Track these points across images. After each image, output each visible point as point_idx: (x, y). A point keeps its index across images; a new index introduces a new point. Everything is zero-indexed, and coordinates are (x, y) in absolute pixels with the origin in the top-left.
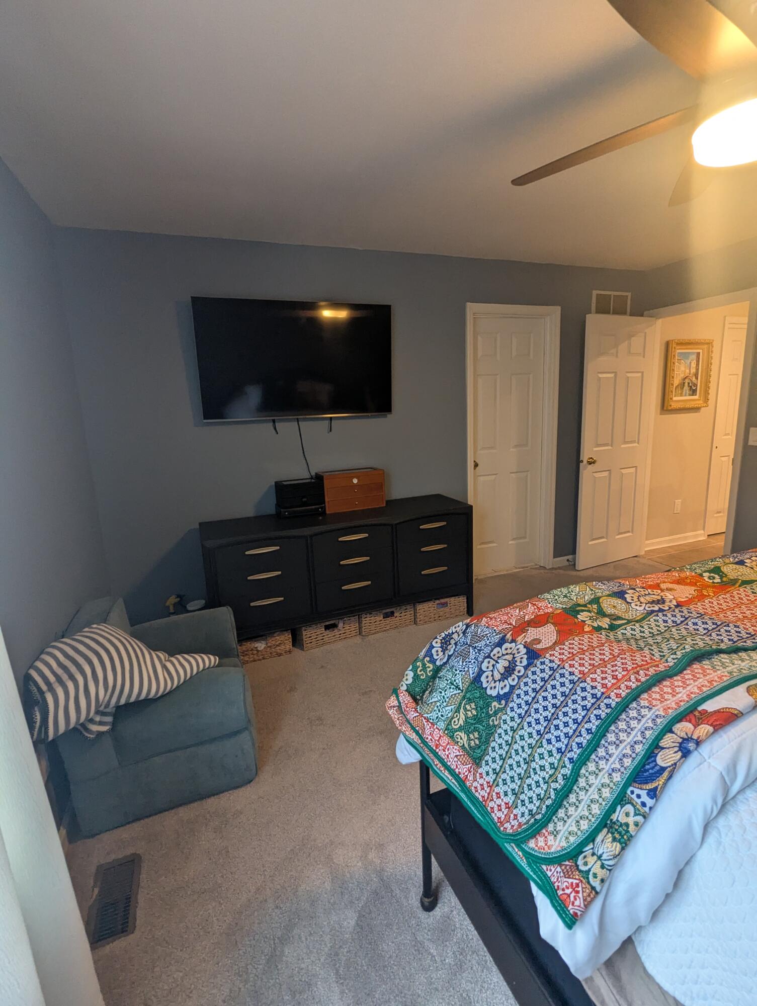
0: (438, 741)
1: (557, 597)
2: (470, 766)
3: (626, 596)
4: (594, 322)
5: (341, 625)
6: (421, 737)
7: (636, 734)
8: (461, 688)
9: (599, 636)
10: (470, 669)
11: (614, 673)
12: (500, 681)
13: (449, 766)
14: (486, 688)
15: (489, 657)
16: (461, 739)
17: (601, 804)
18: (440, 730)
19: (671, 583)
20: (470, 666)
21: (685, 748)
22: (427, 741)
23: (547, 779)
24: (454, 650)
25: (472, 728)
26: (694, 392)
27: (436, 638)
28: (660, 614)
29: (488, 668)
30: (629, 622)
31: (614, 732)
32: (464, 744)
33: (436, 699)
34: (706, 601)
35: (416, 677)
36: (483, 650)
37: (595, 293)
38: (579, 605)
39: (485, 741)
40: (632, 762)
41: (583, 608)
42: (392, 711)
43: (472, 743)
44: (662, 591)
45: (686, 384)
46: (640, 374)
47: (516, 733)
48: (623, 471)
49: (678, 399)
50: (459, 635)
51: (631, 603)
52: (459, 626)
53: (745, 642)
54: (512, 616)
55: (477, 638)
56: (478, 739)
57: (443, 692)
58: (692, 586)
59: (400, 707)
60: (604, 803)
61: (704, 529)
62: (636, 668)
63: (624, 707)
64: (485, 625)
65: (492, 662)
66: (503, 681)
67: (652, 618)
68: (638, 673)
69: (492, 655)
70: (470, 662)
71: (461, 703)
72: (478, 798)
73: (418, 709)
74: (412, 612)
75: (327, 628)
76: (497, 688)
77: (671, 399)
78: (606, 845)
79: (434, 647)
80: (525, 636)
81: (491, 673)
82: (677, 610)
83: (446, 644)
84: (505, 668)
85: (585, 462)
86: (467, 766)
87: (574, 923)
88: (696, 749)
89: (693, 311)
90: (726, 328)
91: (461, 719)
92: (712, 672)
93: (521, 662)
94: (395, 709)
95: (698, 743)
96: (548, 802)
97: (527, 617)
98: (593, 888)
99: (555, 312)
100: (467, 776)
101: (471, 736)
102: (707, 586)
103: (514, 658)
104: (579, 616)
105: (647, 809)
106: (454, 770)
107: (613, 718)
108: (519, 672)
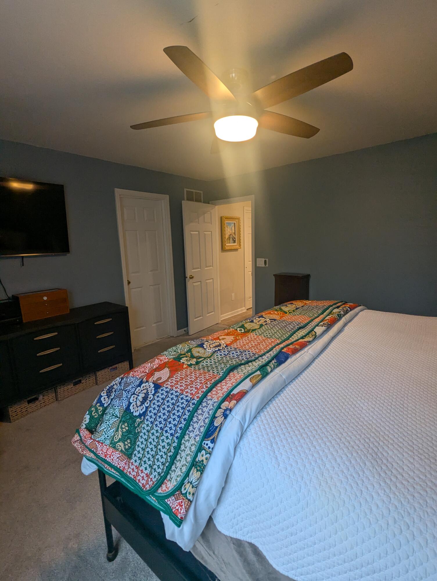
0: (106, 452)
1: (170, 353)
2: (126, 460)
3: (204, 345)
4: (186, 205)
5: (41, 397)
6: (95, 454)
7: (206, 414)
8: (119, 417)
9: (191, 369)
10: (124, 404)
11: (196, 386)
12: (140, 406)
13: (114, 465)
14: (133, 412)
15: (134, 394)
16: (120, 446)
17: (191, 455)
18: (107, 446)
19: (224, 335)
20: (124, 402)
21: (225, 414)
22: (100, 455)
23: (166, 452)
24: (114, 395)
25: (126, 438)
26: (234, 242)
27: (103, 390)
28: (219, 352)
29: (133, 400)
30: (205, 358)
31: (196, 416)
32: (122, 449)
33: (104, 428)
34: (238, 342)
35: (92, 418)
36: (131, 391)
37: (185, 190)
38: (181, 355)
39: (134, 443)
40: (204, 428)
41: (183, 356)
42: (76, 444)
43: (127, 447)
44: (220, 340)
45: (231, 238)
46: (210, 232)
47: (150, 432)
48: (207, 281)
49: (229, 245)
50: (117, 385)
51: (206, 349)
52: (117, 380)
53: (252, 358)
54: (146, 368)
55: (127, 384)
56: (130, 443)
57: (108, 422)
58: (233, 335)
59: (81, 440)
60: (192, 454)
61: (245, 307)
62: (206, 381)
63: (200, 402)
64: (132, 376)
65: (136, 396)
66: (142, 406)
67: (215, 355)
68: (207, 383)
69: (135, 393)
70: (124, 399)
71: (119, 426)
72: (131, 478)
73: (93, 437)
74: (94, 378)
75: (29, 402)
76: (139, 411)
77: (225, 245)
78: (194, 475)
79: (102, 396)
80: (153, 377)
81: (135, 403)
82: (226, 349)
83: (110, 393)
84: (143, 398)
85: (188, 277)
86: (124, 462)
87: (181, 523)
88: (230, 413)
89: (231, 203)
90: (245, 212)
91: (119, 435)
92: (237, 375)
93: (151, 392)
94: (78, 442)
95: (231, 410)
96: (167, 465)
97: (154, 367)
98: (189, 500)
99: (166, 198)
100: (124, 467)
101: (126, 443)
102: (238, 335)
103: (147, 391)
104: (181, 361)
105: (211, 450)
106: (116, 467)
107: (196, 409)
108: (150, 398)
